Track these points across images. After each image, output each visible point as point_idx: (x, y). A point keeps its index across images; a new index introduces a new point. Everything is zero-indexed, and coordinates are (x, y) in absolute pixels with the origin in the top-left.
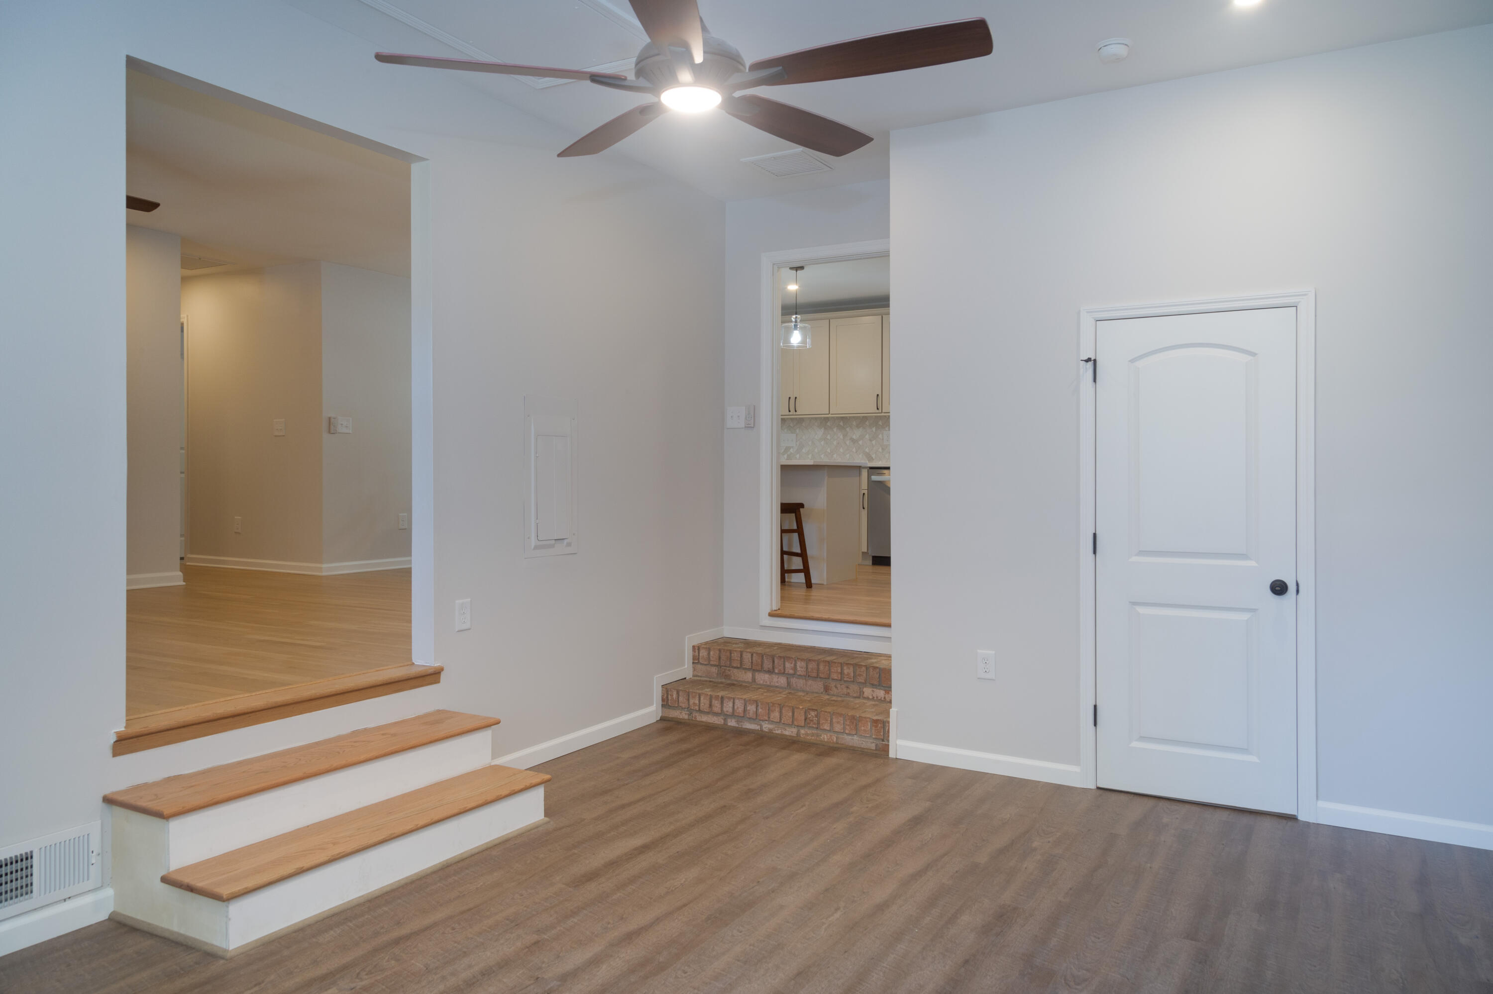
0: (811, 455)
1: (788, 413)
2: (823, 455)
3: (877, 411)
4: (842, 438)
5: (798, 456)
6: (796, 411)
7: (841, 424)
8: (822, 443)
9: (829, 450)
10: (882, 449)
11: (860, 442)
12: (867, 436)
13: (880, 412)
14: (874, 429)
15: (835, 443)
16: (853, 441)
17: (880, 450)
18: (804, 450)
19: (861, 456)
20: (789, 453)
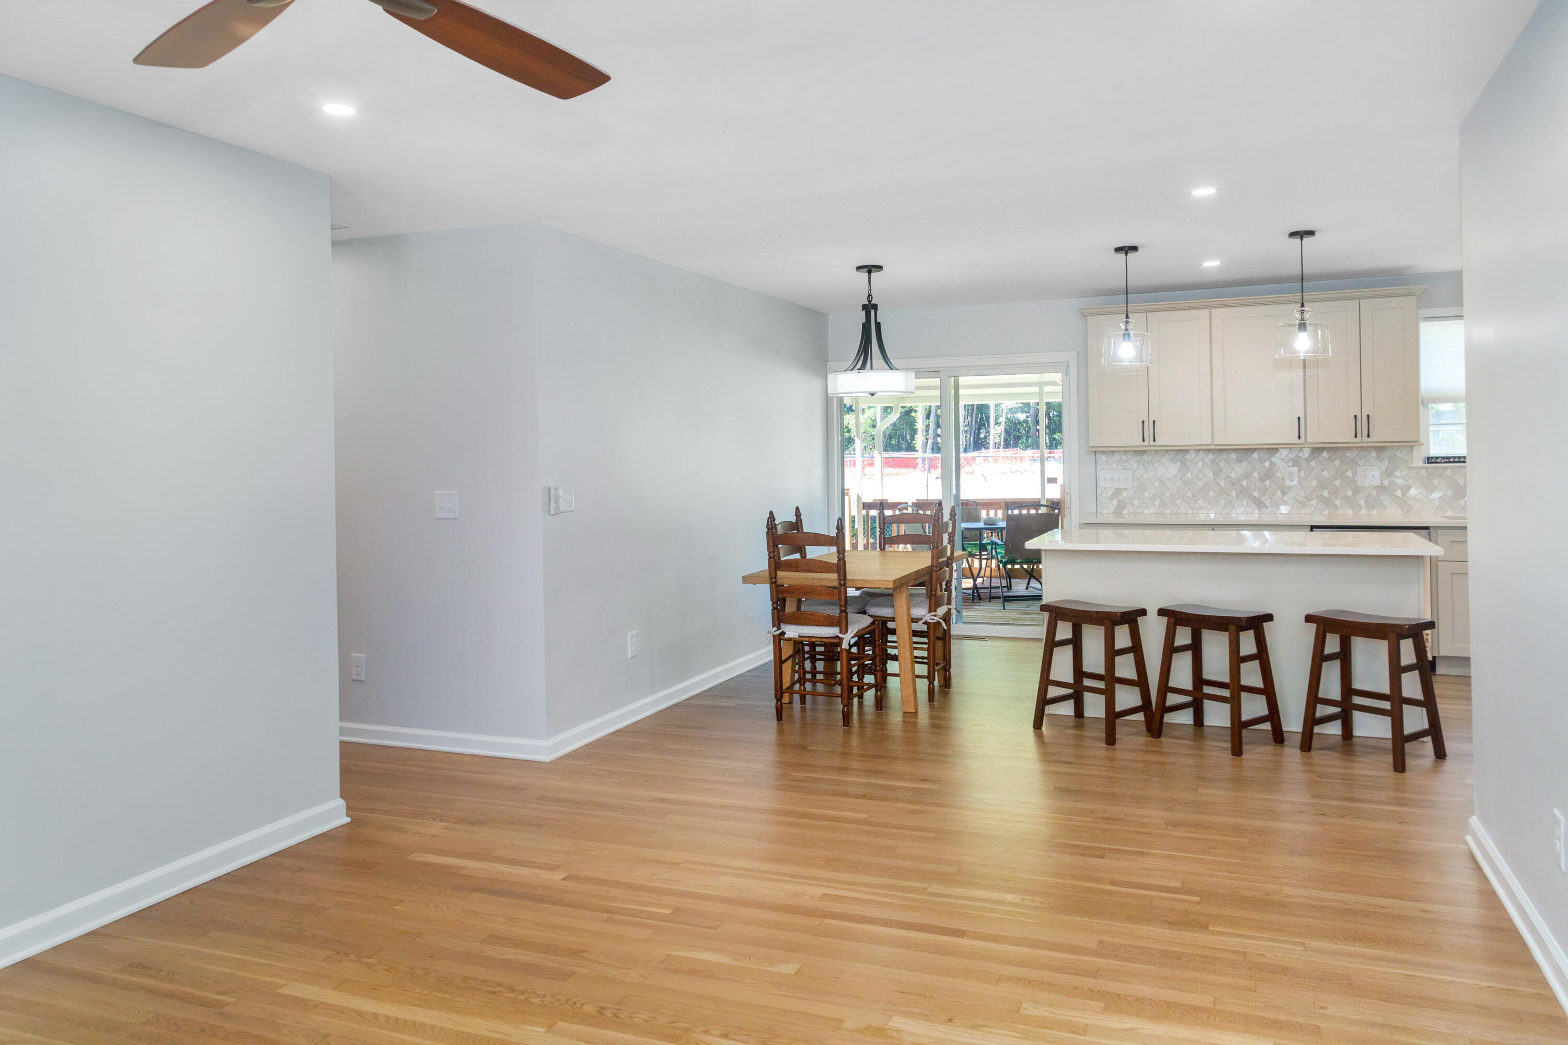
1: (1140, 442)
2: (1180, 501)
3: (1299, 441)
4: (1210, 477)
5: (1136, 502)
6: (1154, 440)
8: (1178, 483)
10: (1283, 492)
11: (1245, 483)
12: (1256, 475)
13: (1303, 442)
14: (1267, 464)
15: (1200, 483)
16: (1233, 481)
17: (1279, 494)
19: (1245, 503)
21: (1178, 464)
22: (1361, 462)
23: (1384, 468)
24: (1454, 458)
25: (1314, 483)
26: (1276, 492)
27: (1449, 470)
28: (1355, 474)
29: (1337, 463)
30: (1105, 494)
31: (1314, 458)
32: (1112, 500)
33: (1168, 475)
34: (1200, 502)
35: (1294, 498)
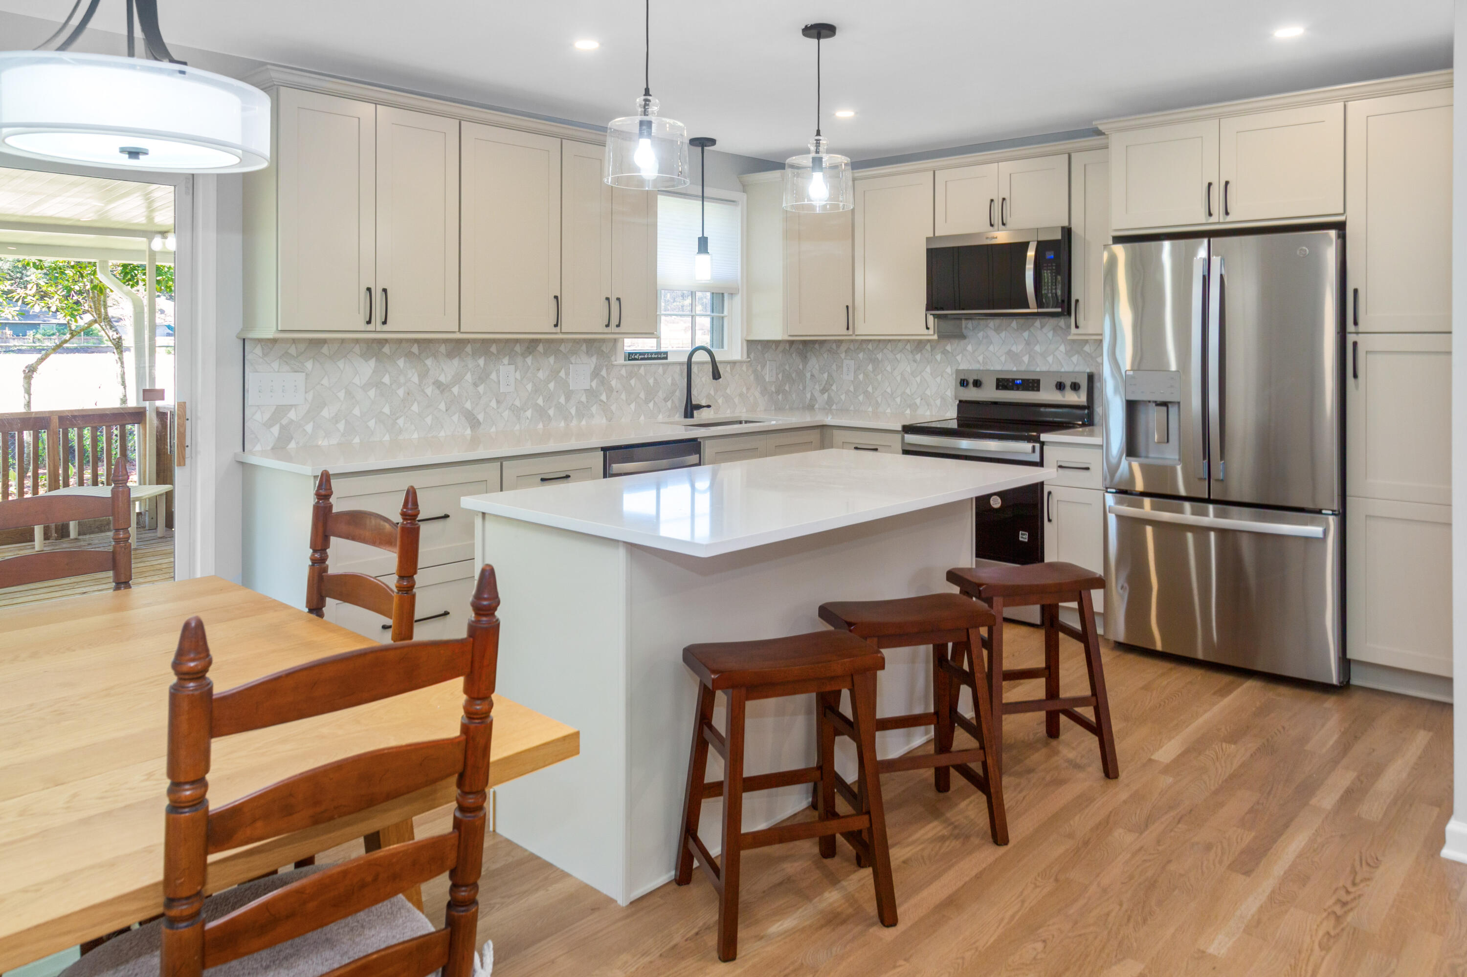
0: (343, 422)
1: (362, 326)
2: (373, 421)
3: (556, 331)
4: (417, 382)
5: (309, 428)
6: (385, 325)
7: (415, 349)
8: (372, 393)
9: (387, 410)
10: (498, 402)
11: (455, 390)
12: (468, 377)
13: (559, 331)
14: (481, 362)
15: (401, 392)
17: (493, 404)
19: (455, 418)
20: (284, 422)
21: (372, 363)
22: (573, 360)
23: (593, 366)
24: (648, 353)
25: (529, 387)
26: (490, 401)
27: (643, 368)
28: (567, 374)
29: (552, 360)
30: (258, 416)
31: (530, 353)
32: (271, 426)
33: (357, 381)
34: (401, 422)
35: (510, 409)
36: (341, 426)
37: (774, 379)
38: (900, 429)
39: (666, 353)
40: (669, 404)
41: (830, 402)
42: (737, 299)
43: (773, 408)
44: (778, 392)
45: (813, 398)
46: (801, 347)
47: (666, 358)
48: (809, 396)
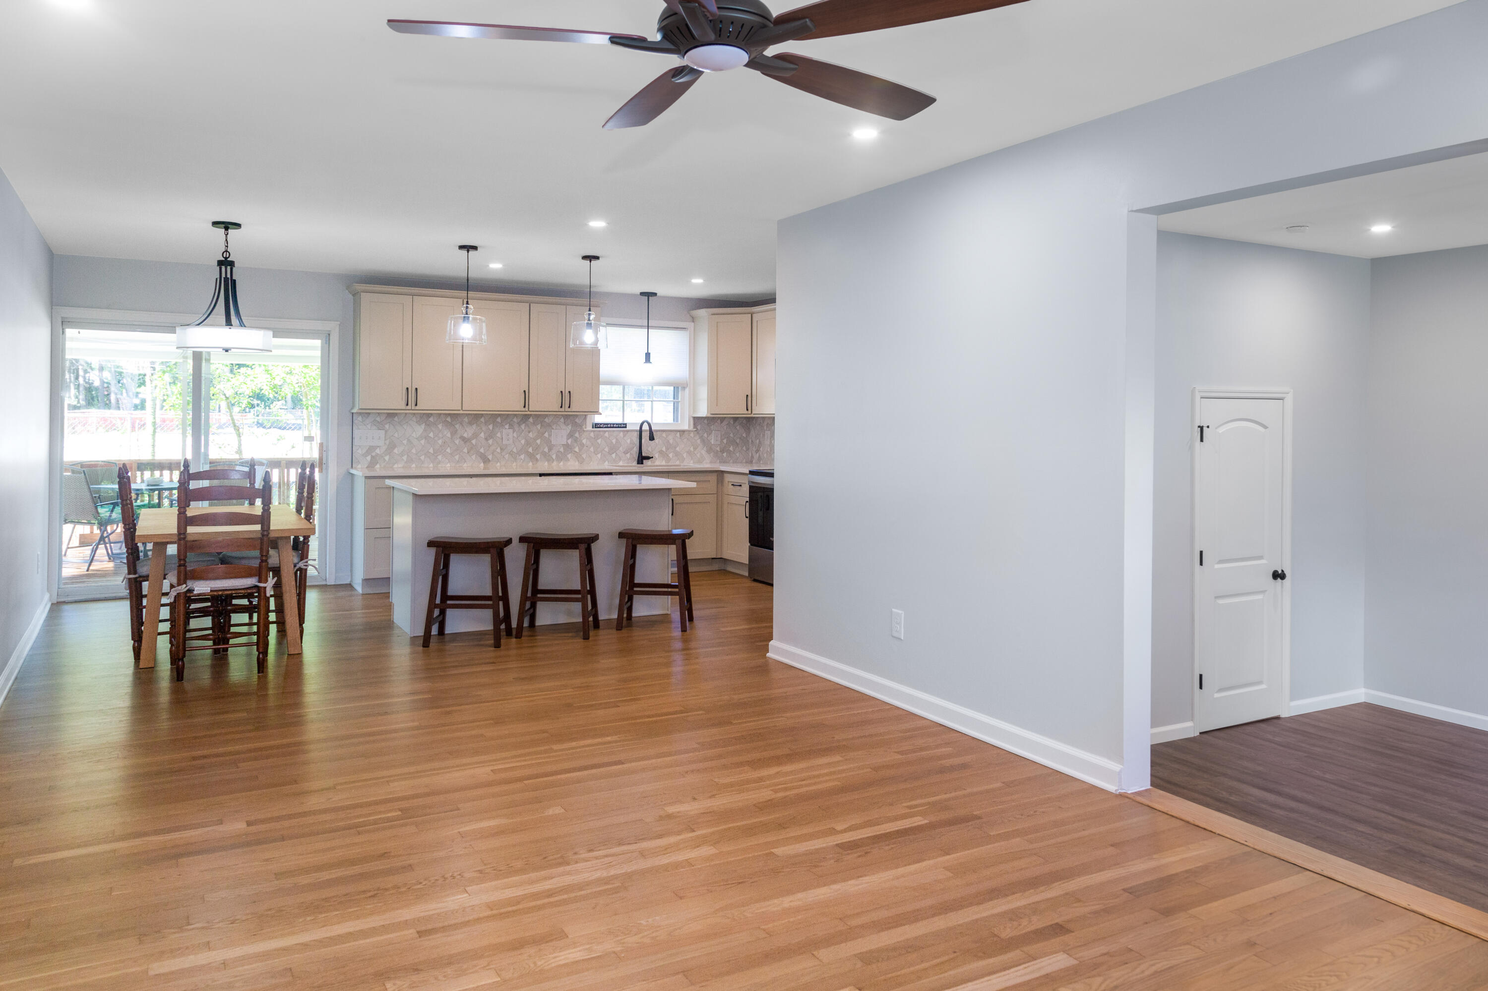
0: (406, 456)
1: (404, 407)
2: (423, 456)
4: (450, 437)
5: (387, 458)
6: (416, 405)
7: (449, 419)
8: (423, 442)
9: (431, 451)
10: (501, 449)
11: (474, 442)
12: (482, 435)
13: (527, 410)
14: (491, 427)
15: (440, 442)
16: (465, 440)
17: (499, 450)
18: (396, 451)
19: (474, 457)
20: (374, 454)
21: (423, 426)
22: (554, 427)
23: (569, 431)
24: (611, 424)
25: (523, 442)
26: (497, 449)
27: (607, 433)
28: (550, 435)
29: (539, 427)
30: (360, 451)
31: (524, 423)
32: (366, 456)
33: (414, 435)
34: (440, 457)
35: (510, 453)
36: (405, 458)
37: (718, 443)
38: (748, 472)
39: (626, 424)
40: (628, 455)
41: (760, 459)
42: (687, 390)
43: (718, 461)
44: (722, 451)
45: (752, 457)
46: (744, 421)
47: (626, 427)
48: (750, 455)
